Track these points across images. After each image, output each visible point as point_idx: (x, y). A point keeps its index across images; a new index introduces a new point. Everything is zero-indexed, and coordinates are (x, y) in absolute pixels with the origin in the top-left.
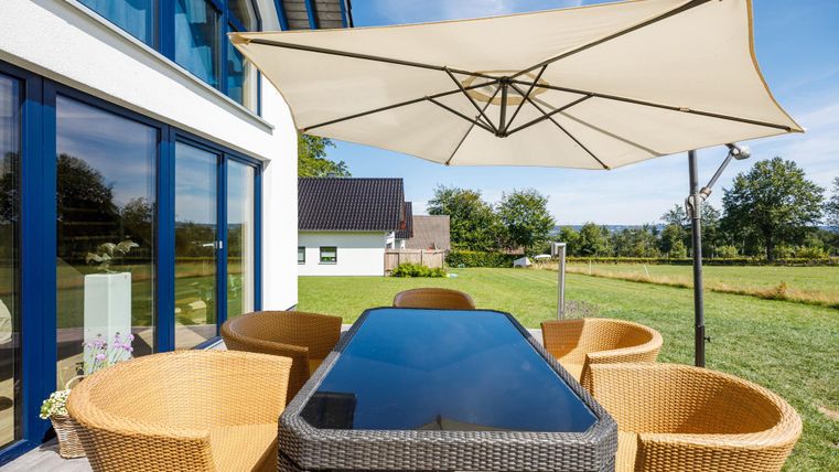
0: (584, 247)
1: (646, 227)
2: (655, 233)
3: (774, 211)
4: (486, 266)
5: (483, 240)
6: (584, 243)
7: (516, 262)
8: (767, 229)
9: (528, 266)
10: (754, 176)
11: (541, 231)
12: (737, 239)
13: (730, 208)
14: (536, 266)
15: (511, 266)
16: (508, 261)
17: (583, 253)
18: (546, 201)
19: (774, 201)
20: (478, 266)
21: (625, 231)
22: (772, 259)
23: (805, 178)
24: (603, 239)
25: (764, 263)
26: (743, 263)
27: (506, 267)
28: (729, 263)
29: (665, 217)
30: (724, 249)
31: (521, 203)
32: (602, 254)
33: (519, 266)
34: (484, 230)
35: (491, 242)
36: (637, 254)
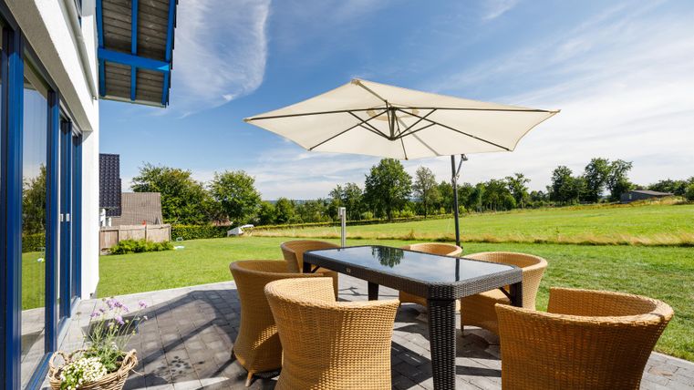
0: (279, 217)
1: (319, 201)
2: (325, 205)
3: (391, 190)
4: (202, 237)
5: (194, 214)
6: (279, 214)
7: (230, 232)
8: (388, 200)
9: (240, 235)
10: (381, 168)
11: (250, 204)
12: (372, 208)
13: (369, 187)
14: (246, 234)
15: (225, 235)
16: (222, 232)
17: (278, 222)
18: (253, 180)
19: (390, 184)
20: (193, 238)
21: (307, 204)
22: (390, 219)
23: (404, 170)
24: (292, 211)
25: (387, 221)
26: (377, 222)
27: (219, 237)
28: (369, 223)
29: (331, 194)
30: (365, 214)
31: (229, 182)
32: (292, 221)
33: (232, 235)
34: (194, 206)
35: (202, 216)
36: (316, 220)
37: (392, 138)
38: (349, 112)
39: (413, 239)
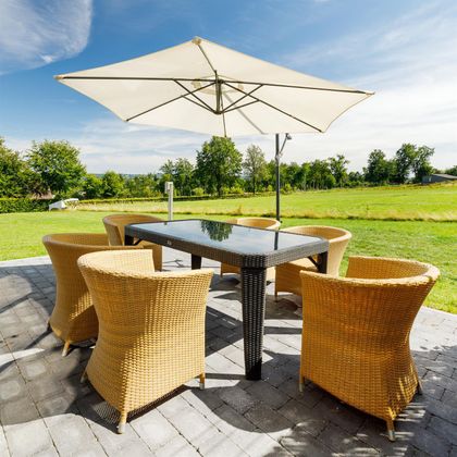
0: (106, 191)
1: (149, 176)
2: (156, 180)
3: (222, 167)
4: (20, 211)
5: (10, 186)
6: (106, 188)
7: (51, 206)
8: (219, 177)
9: (63, 209)
10: (212, 144)
11: (74, 177)
12: (203, 184)
13: (200, 163)
14: (70, 208)
15: (47, 209)
16: (43, 205)
17: (105, 196)
18: (77, 153)
19: (221, 161)
20: (9, 211)
21: (136, 178)
22: (220, 195)
23: (235, 148)
24: (121, 185)
25: (218, 197)
26: (207, 198)
27: (40, 211)
28: (200, 199)
29: (162, 168)
30: (196, 190)
31: (49, 152)
32: (121, 196)
33: (55, 209)
34: (9, 177)
35: (18, 189)
36: (145, 195)
37: (217, 112)
38: (175, 80)
39: (241, 215)
